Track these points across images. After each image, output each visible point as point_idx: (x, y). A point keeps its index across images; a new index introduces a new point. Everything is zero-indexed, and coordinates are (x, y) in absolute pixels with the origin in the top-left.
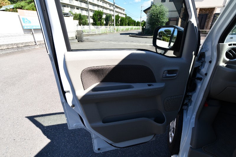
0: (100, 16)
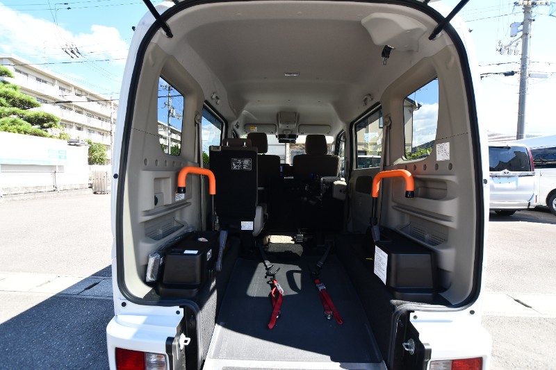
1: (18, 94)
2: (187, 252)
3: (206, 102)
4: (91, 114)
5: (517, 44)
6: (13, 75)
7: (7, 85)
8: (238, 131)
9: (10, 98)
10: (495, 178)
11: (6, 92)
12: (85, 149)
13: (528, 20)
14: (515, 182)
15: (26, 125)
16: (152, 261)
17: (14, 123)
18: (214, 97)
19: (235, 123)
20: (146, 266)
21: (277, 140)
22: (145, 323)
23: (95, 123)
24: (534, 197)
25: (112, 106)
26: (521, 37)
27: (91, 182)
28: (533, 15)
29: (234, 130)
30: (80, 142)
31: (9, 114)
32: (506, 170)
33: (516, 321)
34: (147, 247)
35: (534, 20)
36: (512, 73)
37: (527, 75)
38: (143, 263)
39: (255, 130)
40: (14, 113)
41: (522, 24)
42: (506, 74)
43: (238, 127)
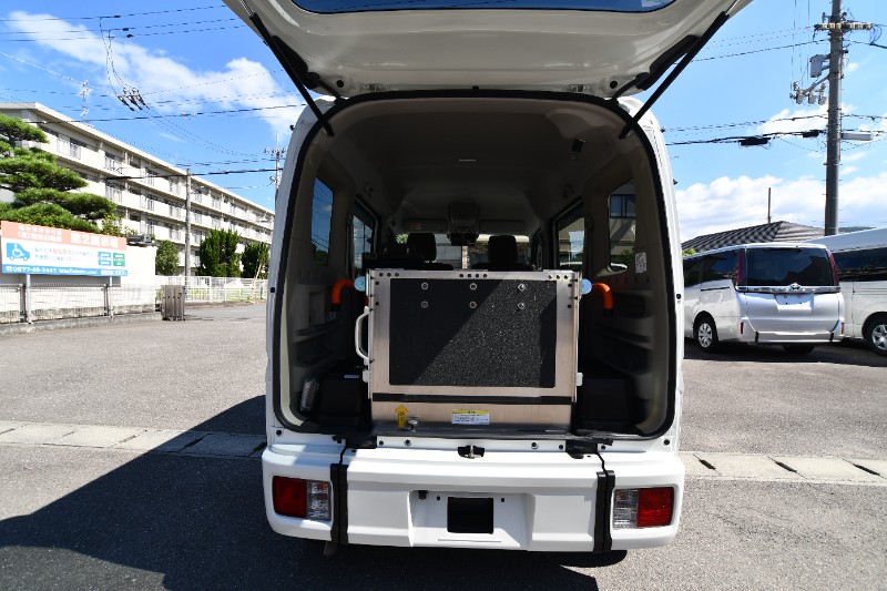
0: (227, 246)
1: (55, 168)
2: (346, 376)
3: (358, 196)
4: (154, 195)
5: (823, 88)
6: (47, 139)
7: (38, 154)
8: (394, 229)
9: (42, 174)
10: (778, 297)
11: (39, 165)
12: (152, 252)
13: (837, 52)
14: (808, 303)
15: (66, 214)
16: (307, 386)
17: (49, 211)
18: (367, 189)
19: (390, 219)
20: (300, 393)
21: (448, 241)
22: (305, 450)
23: (161, 209)
24: (840, 325)
25: (189, 183)
26: (828, 77)
27: (158, 302)
28: (844, 43)
29: (389, 229)
30: (145, 240)
31: (41, 198)
32: (795, 285)
33: (769, 486)
34: (300, 371)
35: (847, 52)
36: (814, 133)
37: (839, 136)
38: (297, 389)
39: (418, 228)
40: (49, 197)
41: (829, 57)
42: (806, 135)
43: (394, 224)
